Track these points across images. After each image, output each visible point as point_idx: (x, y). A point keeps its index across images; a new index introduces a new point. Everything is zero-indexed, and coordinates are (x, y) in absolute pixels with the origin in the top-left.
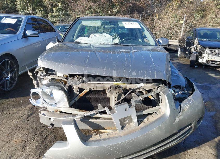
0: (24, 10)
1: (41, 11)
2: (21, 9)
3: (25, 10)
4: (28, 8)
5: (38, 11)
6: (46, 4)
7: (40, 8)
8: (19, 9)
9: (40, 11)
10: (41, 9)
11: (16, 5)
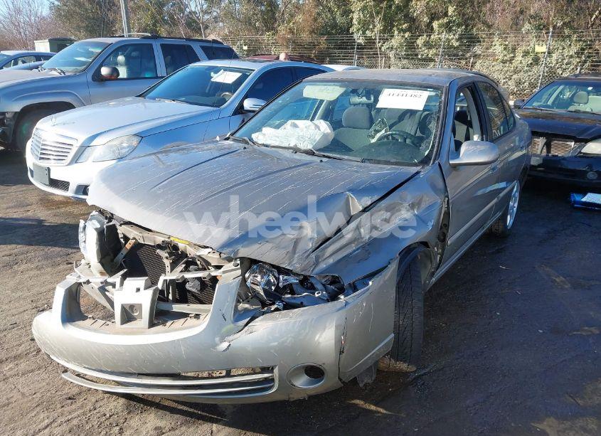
0: (364, 33)
1: (405, 31)
2: (358, 30)
3: (367, 32)
4: (374, 26)
5: (396, 32)
6: (418, 12)
7: (401, 25)
8: (355, 30)
9: (400, 31)
10: (404, 26)
11: (352, 19)
